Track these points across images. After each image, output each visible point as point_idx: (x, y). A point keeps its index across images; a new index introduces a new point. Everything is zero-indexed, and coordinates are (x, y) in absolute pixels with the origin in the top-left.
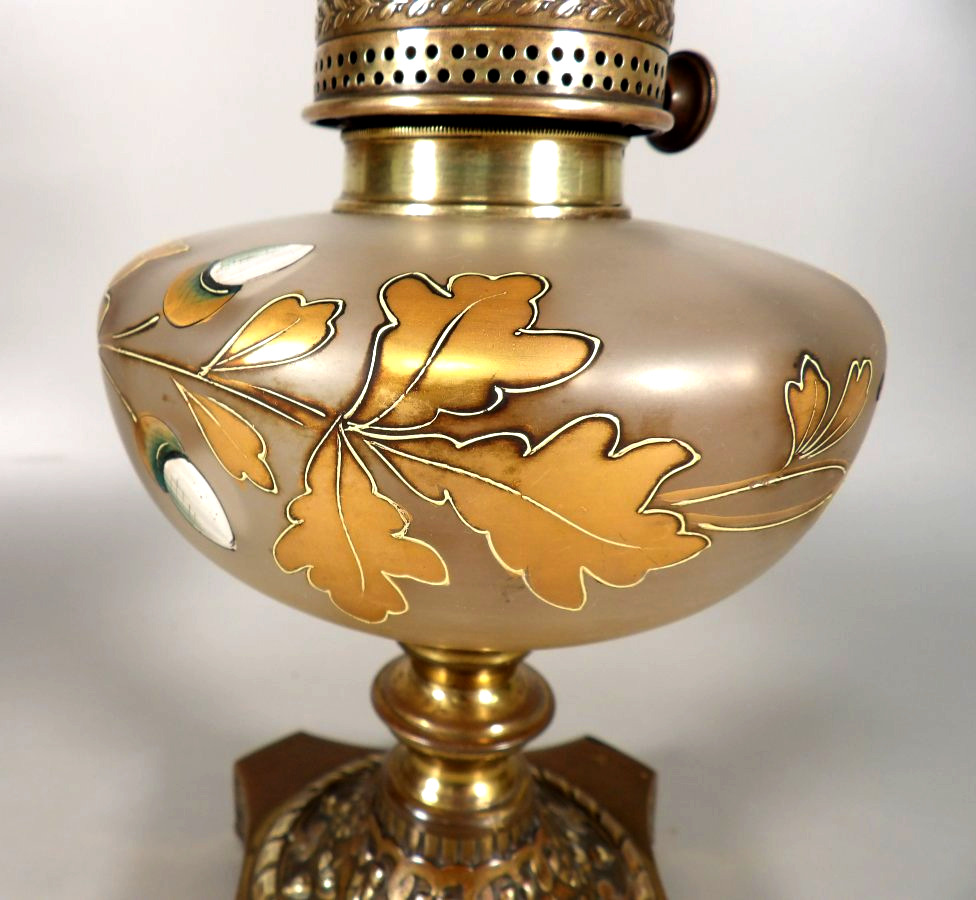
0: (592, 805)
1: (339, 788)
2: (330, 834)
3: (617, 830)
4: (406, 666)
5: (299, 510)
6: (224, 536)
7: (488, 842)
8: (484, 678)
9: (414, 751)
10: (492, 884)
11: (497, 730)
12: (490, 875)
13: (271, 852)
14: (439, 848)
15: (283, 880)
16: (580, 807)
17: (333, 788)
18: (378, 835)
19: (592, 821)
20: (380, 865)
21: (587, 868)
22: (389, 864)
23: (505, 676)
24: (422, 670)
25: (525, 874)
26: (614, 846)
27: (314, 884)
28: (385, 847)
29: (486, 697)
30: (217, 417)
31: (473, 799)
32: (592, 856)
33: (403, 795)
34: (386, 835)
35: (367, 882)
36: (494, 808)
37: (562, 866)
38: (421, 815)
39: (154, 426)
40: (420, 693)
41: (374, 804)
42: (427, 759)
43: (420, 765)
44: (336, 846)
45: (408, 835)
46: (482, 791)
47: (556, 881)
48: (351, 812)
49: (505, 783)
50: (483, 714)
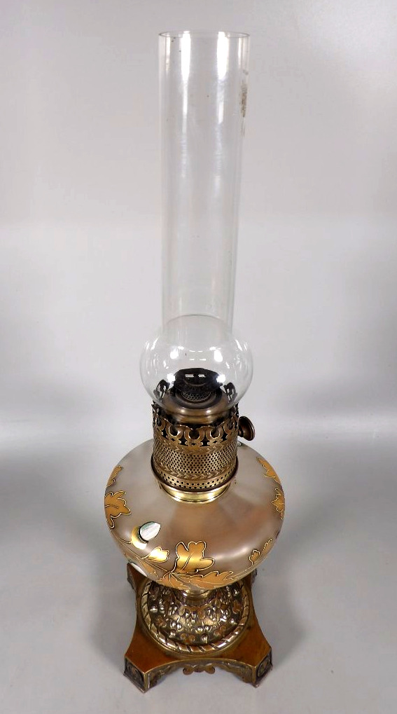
2: (161, 592)
7: (204, 599)
10: (205, 609)
12: (205, 607)
13: (145, 598)
14: (191, 603)
15: (150, 608)
18: (175, 598)
20: (176, 606)
21: (231, 597)
22: (179, 606)
25: (214, 605)
26: (240, 589)
27: (158, 608)
28: (177, 602)
32: (233, 593)
34: (177, 598)
35: (173, 609)
37: (224, 600)
38: (185, 595)
44: (162, 597)
45: (183, 599)
47: (222, 604)
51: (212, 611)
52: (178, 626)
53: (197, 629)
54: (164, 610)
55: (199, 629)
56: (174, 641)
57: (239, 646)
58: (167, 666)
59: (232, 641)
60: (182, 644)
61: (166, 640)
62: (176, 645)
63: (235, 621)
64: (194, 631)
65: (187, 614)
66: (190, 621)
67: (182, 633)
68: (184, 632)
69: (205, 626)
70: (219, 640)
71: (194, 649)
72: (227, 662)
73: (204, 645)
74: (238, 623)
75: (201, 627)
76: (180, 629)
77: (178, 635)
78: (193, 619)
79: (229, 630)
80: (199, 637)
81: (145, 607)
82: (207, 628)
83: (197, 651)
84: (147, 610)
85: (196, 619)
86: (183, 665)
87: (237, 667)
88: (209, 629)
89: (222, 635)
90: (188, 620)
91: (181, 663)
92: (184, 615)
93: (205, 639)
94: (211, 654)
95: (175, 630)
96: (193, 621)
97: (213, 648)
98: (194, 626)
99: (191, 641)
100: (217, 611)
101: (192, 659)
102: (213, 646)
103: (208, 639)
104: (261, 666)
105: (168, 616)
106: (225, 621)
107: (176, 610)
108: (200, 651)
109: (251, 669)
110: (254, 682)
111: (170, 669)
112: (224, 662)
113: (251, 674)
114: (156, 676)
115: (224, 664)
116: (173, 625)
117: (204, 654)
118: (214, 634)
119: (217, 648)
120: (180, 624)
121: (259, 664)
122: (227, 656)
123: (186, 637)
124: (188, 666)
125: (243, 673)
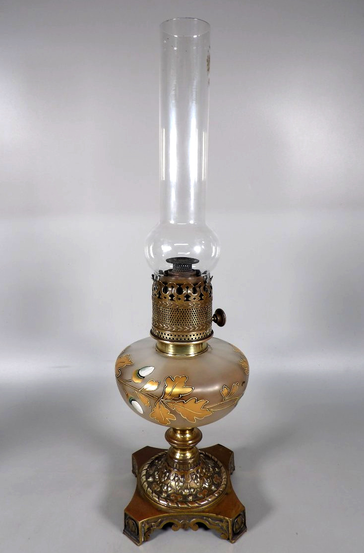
0: (216, 460)
1: (158, 458)
2: (157, 468)
3: (221, 464)
4: (172, 430)
5: (154, 410)
6: (142, 412)
7: (190, 465)
8: (187, 432)
9: (175, 448)
10: (191, 474)
11: (190, 442)
12: (190, 472)
13: (144, 472)
14: (180, 467)
15: (147, 478)
16: (213, 460)
17: (157, 459)
18: (167, 466)
19: (216, 463)
20: (168, 472)
21: (213, 472)
22: (170, 472)
23: (191, 431)
24: (175, 431)
25: (198, 472)
26: (219, 468)
27: (154, 478)
28: (169, 468)
29: (188, 436)
30: (142, 396)
31: (187, 456)
32: (214, 470)
33: (173, 457)
34: (169, 466)
35: (165, 476)
36: (190, 459)
37: (206, 471)
39: (130, 396)
40: (175, 435)
41: (166, 460)
42: (177, 449)
43: (176, 450)
44: (158, 470)
45: (173, 465)
46: (188, 455)
47: (205, 474)
48: (161, 463)
49: (193, 453)
50: (188, 439)
51: (196, 476)
52: (169, 489)
53: (184, 491)
54: (159, 478)
55: (186, 491)
56: (166, 499)
57: (218, 505)
58: (159, 518)
59: (212, 501)
60: (172, 501)
61: (159, 498)
62: (167, 502)
63: (215, 487)
64: (182, 493)
65: (176, 478)
66: (179, 484)
67: (171, 494)
68: (174, 493)
69: (191, 488)
70: (202, 499)
71: (181, 504)
72: (208, 517)
73: (190, 502)
74: (218, 489)
75: (187, 488)
76: (170, 491)
77: (169, 496)
78: (181, 482)
79: (210, 492)
80: (185, 497)
81: (144, 478)
82: (192, 490)
83: (183, 506)
84: (144, 480)
85: (184, 482)
86: (172, 519)
87: (217, 522)
88: (194, 491)
89: (204, 495)
90: (177, 484)
91: (170, 517)
92: (174, 479)
93: (191, 498)
94: (195, 510)
95: (166, 492)
96: (181, 484)
97: (197, 505)
98: (182, 488)
99: (179, 499)
100: (201, 478)
101: (179, 514)
102: (197, 503)
103: (193, 498)
104: (237, 521)
105: (161, 482)
106: (207, 486)
107: (168, 476)
108: (186, 506)
109: (228, 522)
110: (230, 538)
111: (161, 522)
112: (206, 517)
113: (228, 528)
114: (149, 529)
115: (205, 519)
116: (165, 488)
117: (190, 509)
118: (198, 495)
119: (200, 504)
120: (171, 487)
121: (234, 518)
122: (208, 512)
123: (175, 497)
124: (175, 521)
125: (221, 528)
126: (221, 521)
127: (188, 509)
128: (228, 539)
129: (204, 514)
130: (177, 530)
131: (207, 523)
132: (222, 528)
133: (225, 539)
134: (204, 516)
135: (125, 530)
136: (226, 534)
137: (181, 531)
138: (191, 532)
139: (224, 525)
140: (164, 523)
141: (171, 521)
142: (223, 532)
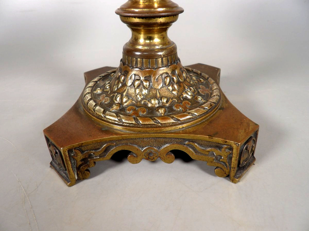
0: (199, 72)
3: (207, 76)
13: (91, 84)
21: (197, 82)
25: (173, 74)
26: (205, 79)
32: (198, 80)
35: (119, 82)
37: (187, 76)
51: (172, 80)
52: (125, 100)
53: (149, 101)
54: (111, 87)
55: (153, 101)
56: (117, 114)
58: (102, 143)
59: (200, 116)
60: (128, 116)
61: (105, 113)
62: (119, 117)
63: (203, 98)
65: (137, 83)
66: (141, 91)
67: (128, 106)
68: (133, 104)
69: (161, 98)
70: (183, 114)
71: (144, 121)
72: (193, 141)
74: (208, 100)
75: (155, 97)
76: (126, 102)
77: (123, 109)
78: (145, 88)
79: (194, 103)
80: (152, 110)
82: (165, 100)
84: (88, 91)
85: (150, 88)
86: (127, 144)
87: (209, 149)
88: (167, 102)
89: (185, 108)
90: (138, 91)
91: (124, 142)
92: (133, 84)
93: (161, 111)
94: (169, 129)
95: (121, 104)
96: (145, 92)
97: (172, 121)
98: (148, 98)
99: (141, 114)
100: (179, 83)
101: (140, 136)
102: (173, 118)
103: (165, 112)
104: (246, 149)
105: (113, 92)
106: (189, 97)
107: (124, 80)
108: (152, 122)
109: (231, 149)
110: (232, 174)
111: (107, 150)
112: (189, 140)
113: (231, 158)
114: (85, 161)
115: (188, 145)
116: (118, 99)
117: (159, 127)
118: (174, 108)
119: (179, 120)
120: (128, 96)
121: (243, 143)
122: (194, 132)
123: (134, 110)
124: (134, 148)
125: (216, 158)
126: (218, 146)
127: (157, 127)
128: (228, 176)
129: (186, 136)
130: (137, 163)
131: (190, 152)
132: (218, 158)
133: (221, 176)
134: (185, 140)
135: (53, 163)
136: (225, 170)
137: (144, 163)
138: (161, 165)
139: (224, 153)
140: (114, 150)
141: (126, 148)
142: (219, 165)
